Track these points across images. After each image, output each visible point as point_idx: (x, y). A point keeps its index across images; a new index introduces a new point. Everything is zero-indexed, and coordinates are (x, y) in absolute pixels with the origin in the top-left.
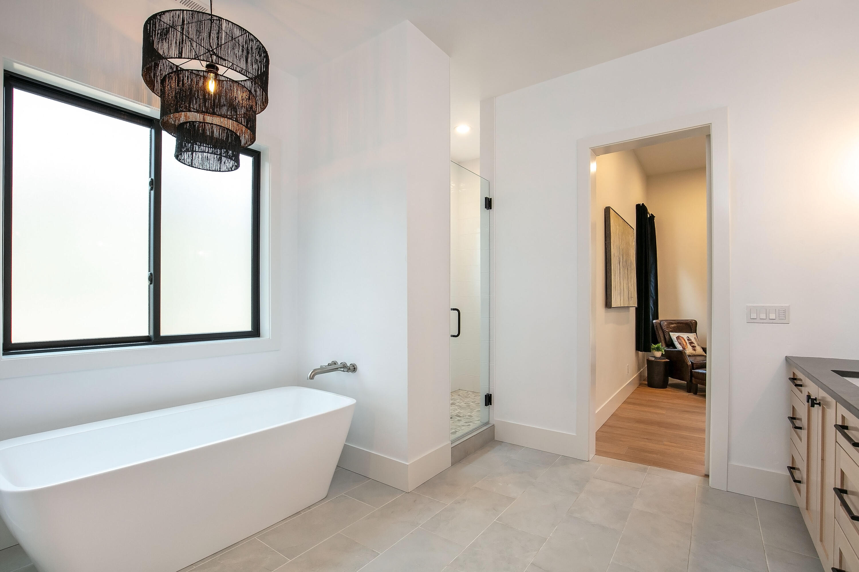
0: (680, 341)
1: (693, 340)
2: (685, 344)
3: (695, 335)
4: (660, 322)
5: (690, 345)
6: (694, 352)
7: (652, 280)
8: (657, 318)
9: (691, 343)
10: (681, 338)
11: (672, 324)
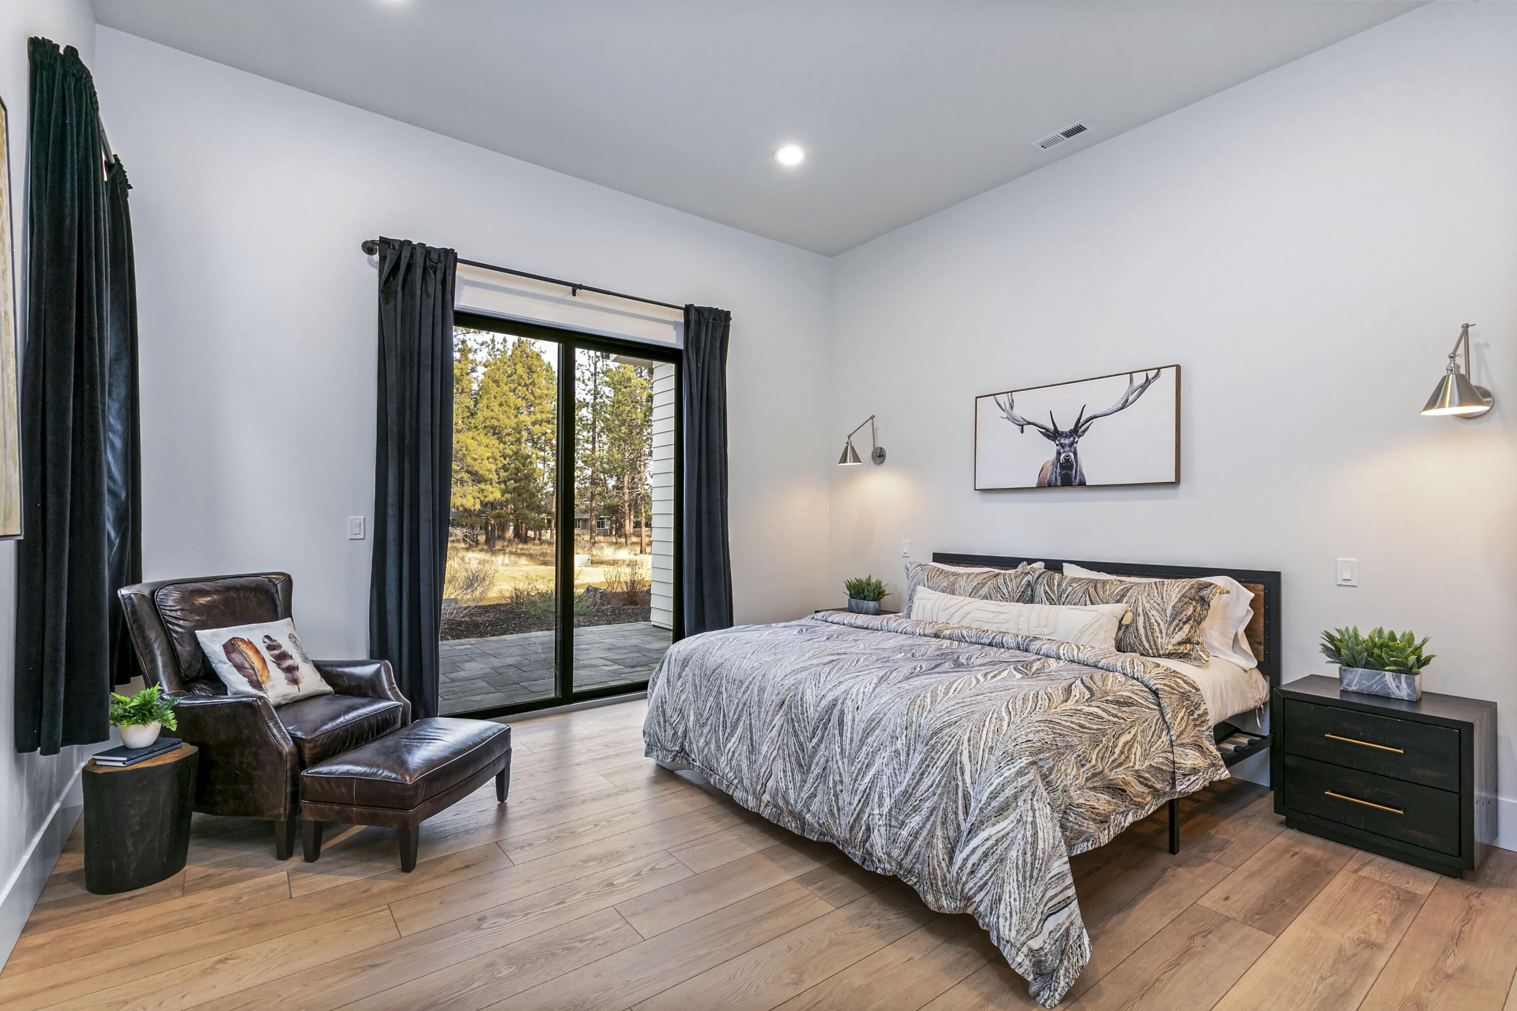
0: (238, 658)
1: (287, 646)
2: (257, 665)
3: (288, 624)
4: (153, 593)
5: (279, 665)
6: (293, 691)
7: (114, 420)
8: (136, 578)
9: (281, 657)
10: (243, 647)
11: (203, 593)
